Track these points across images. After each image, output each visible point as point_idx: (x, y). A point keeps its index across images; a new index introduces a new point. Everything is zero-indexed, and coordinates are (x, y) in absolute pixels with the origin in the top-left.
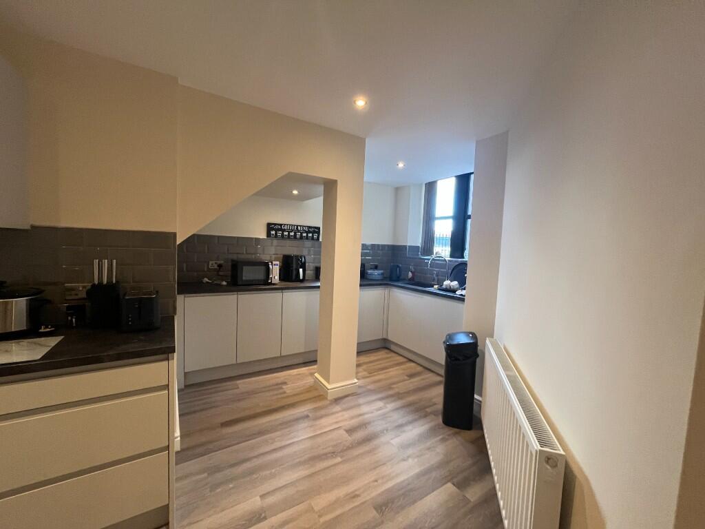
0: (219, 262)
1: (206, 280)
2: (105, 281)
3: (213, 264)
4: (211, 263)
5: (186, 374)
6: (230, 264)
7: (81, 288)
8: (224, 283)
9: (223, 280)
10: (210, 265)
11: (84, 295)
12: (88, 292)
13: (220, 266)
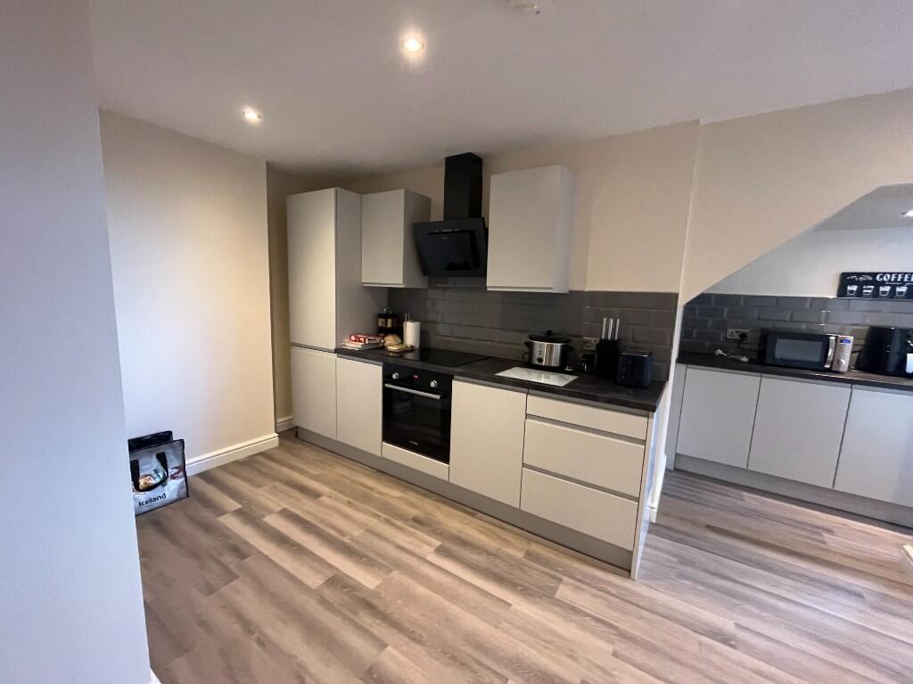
0: (742, 331)
1: (720, 352)
2: (609, 338)
3: (732, 333)
4: (730, 331)
5: (677, 455)
6: (758, 335)
7: (594, 341)
8: (745, 359)
9: (743, 355)
10: (729, 333)
11: (594, 348)
12: (597, 346)
13: (743, 336)
